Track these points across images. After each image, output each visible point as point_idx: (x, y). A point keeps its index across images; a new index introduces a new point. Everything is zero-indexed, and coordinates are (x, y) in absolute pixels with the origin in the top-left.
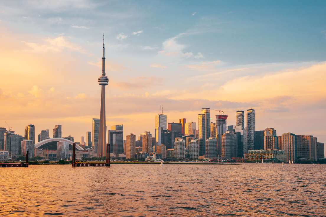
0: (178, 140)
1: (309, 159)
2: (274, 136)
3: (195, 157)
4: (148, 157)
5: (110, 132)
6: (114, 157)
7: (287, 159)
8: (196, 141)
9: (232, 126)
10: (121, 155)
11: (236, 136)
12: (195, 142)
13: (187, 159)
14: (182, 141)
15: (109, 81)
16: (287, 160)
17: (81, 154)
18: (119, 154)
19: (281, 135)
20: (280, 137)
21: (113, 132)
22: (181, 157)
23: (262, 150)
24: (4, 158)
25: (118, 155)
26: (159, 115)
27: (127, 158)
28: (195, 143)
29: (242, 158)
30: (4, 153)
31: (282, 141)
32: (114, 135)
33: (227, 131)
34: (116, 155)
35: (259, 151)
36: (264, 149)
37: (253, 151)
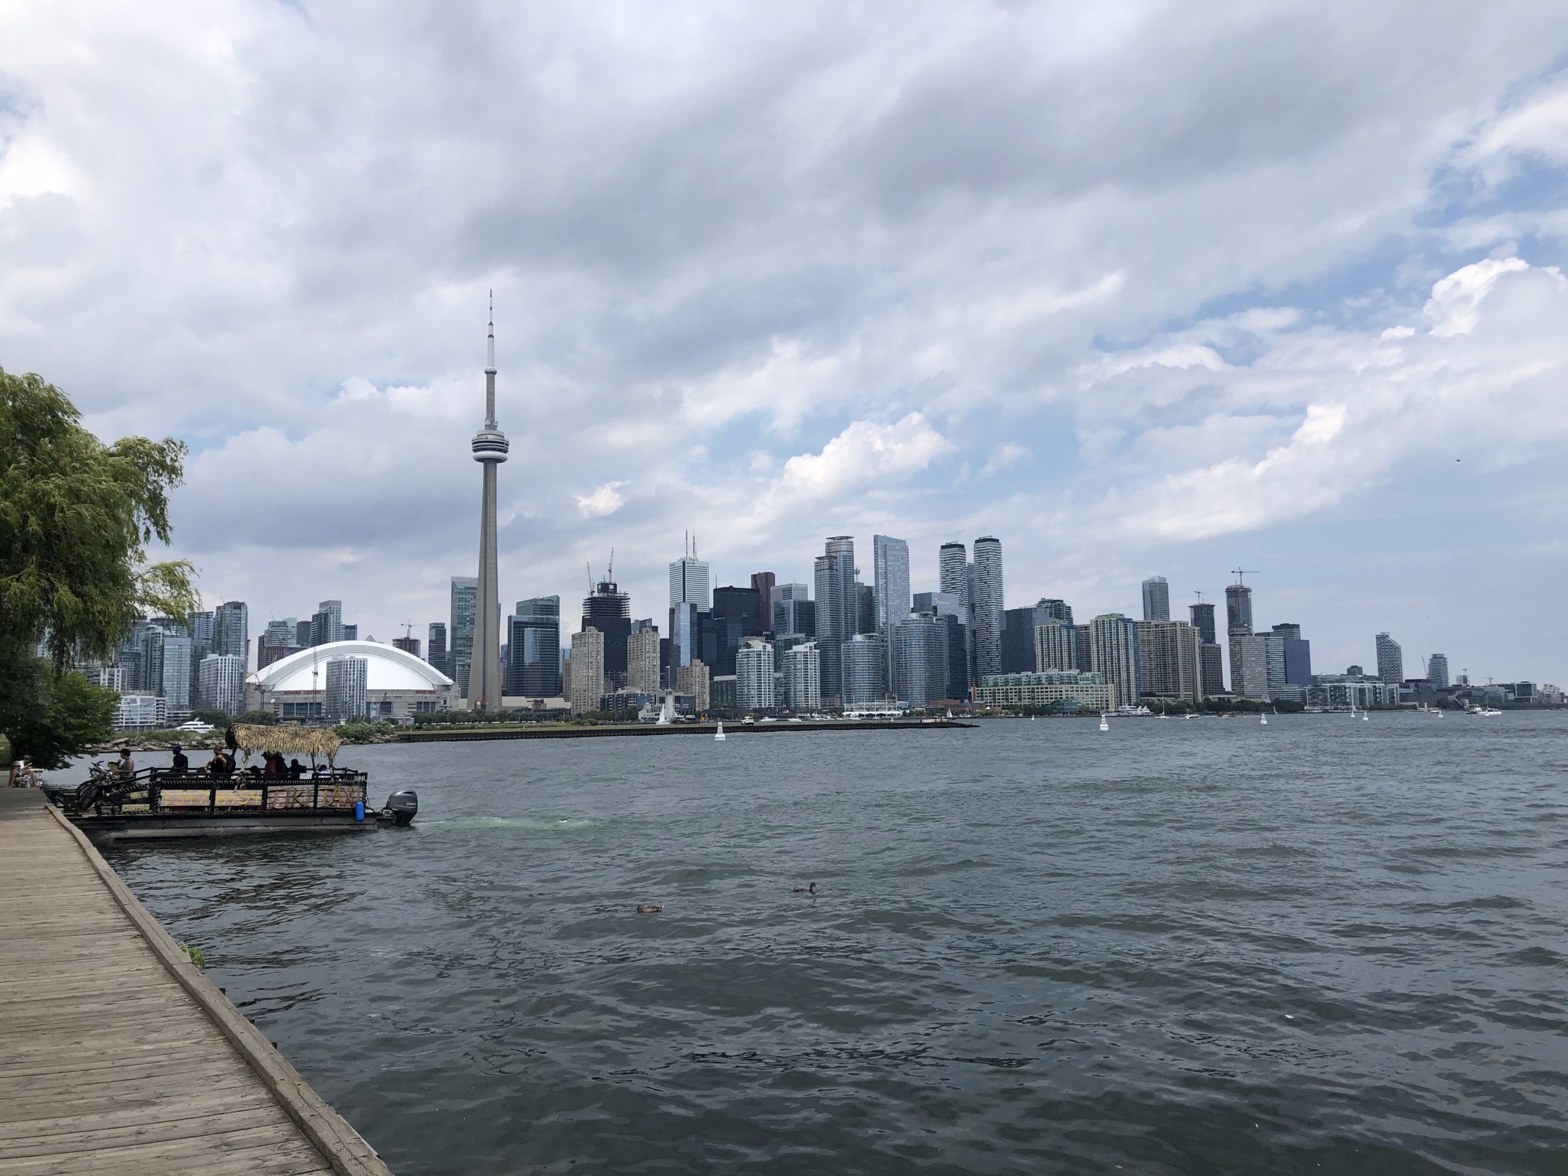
0: (748, 646)
1: (1180, 700)
2: (1066, 627)
3: (807, 700)
4: (648, 706)
5: (515, 623)
6: (527, 709)
7: (1110, 702)
8: (811, 647)
9: (929, 596)
10: (553, 703)
11: (942, 629)
12: (808, 650)
13: (781, 710)
14: (764, 647)
15: (510, 448)
16: (1110, 706)
17: (411, 701)
18: (546, 700)
19: (1087, 622)
20: (1086, 628)
21: (526, 623)
22: (760, 702)
23: (1029, 673)
24: (139, 721)
25: (542, 701)
26: (684, 563)
27: (574, 713)
28: (805, 655)
29: (966, 701)
30: (139, 703)
31: (1093, 640)
32: (528, 632)
33: (913, 611)
34: (536, 702)
35: (1018, 676)
36: (1034, 671)
37: (1001, 678)
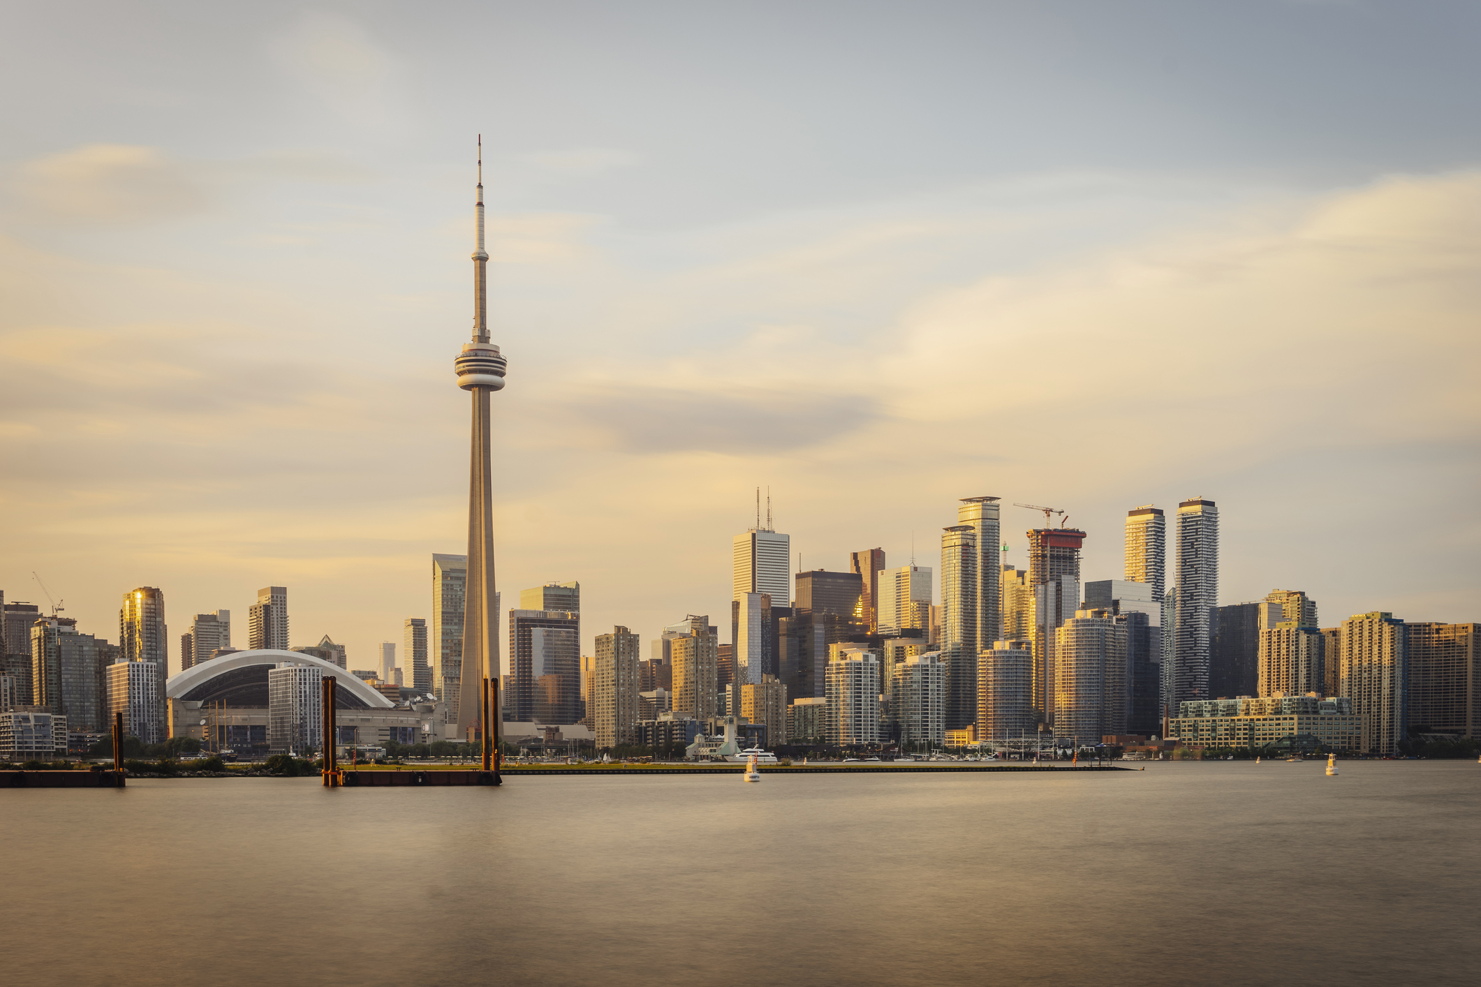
0: (843, 655)
1: (1465, 737)
2: (1307, 631)
3: (925, 734)
4: (699, 738)
5: (519, 620)
6: (537, 740)
7: (1362, 740)
8: (933, 658)
9: (1107, 585)
10: (571, 732)
11: (1123, 633)
12: (929, 662)
13: (887, 748)
14: (866, 658)
15: (508, 369)
16: (1362, 745)
17: (382, 725)
18: (563, 728)
19: (1336, 625)
20: (1335, 633)
21: (532, 620)
22: (858, 736)
23: (1246, 698)
24: (34, 745)
25: (557, 729)
26: (754, 535)
27: (599, 746)
28: (925, 669)
29: (1153, 738)
30: (33, 722)
31: (1344, 653)
32: (538, 633)
33: (1085, 607)
34: (549, 730)
35: (1231, 701)
36: (1255, 694)
37: (1206, 704)
